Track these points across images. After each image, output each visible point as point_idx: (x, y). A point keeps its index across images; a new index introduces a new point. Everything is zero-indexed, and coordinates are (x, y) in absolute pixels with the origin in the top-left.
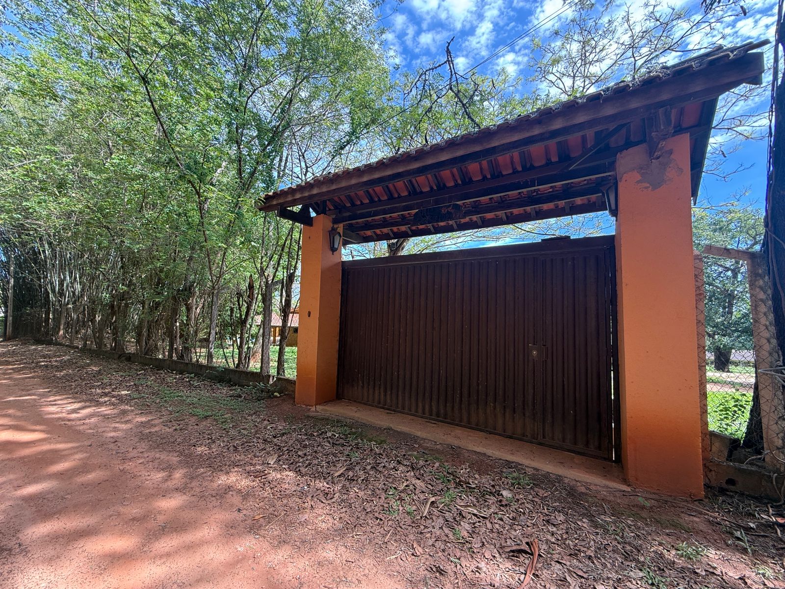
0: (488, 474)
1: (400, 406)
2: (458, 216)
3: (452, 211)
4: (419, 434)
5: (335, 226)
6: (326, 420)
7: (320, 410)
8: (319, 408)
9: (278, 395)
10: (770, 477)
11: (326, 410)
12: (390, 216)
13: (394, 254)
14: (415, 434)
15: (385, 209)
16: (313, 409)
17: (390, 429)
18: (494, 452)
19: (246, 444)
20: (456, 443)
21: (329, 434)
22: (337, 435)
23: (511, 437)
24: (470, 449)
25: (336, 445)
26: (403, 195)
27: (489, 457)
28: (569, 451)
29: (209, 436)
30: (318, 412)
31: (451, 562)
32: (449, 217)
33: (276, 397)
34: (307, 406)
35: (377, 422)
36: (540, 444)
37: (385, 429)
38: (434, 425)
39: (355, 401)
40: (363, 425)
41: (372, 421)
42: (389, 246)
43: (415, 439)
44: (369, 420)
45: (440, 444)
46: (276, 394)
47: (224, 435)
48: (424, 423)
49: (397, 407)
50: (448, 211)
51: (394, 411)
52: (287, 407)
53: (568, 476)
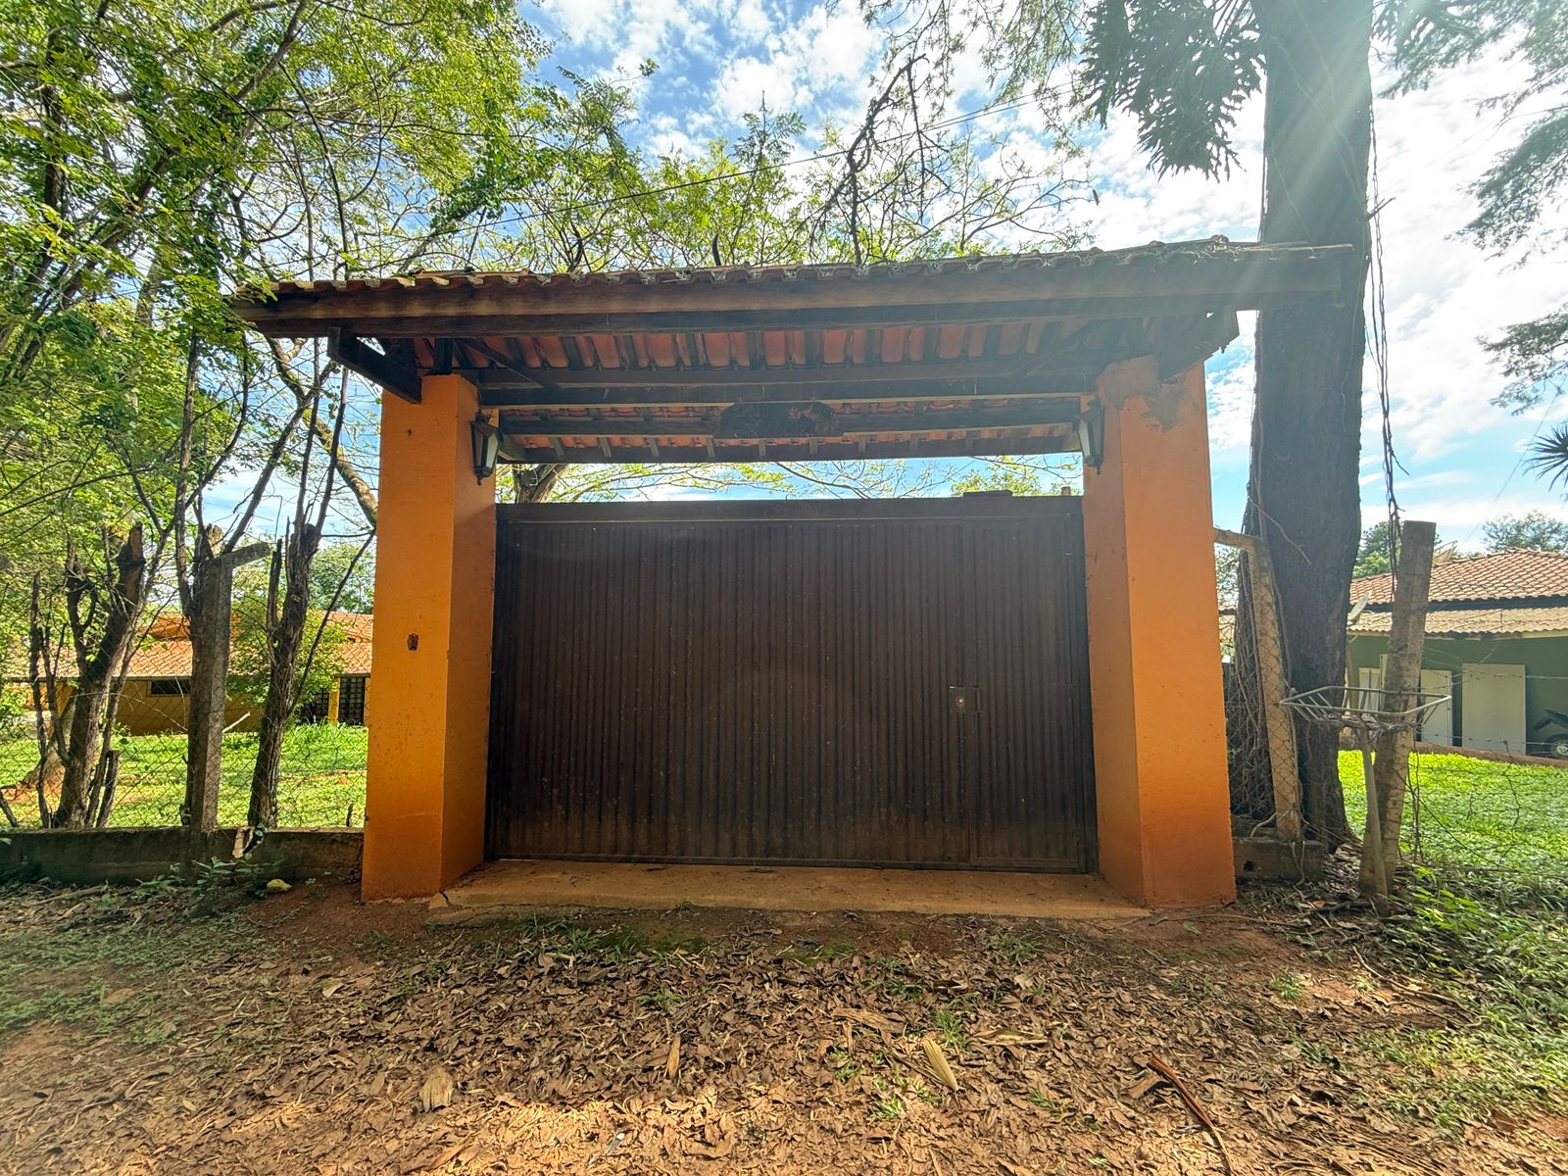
0: (957, 953)
1: (673, 848)
2: (825, 429)
3: (813, 417)
4: (761, 902)
5: (485, 412)
6: (505, 926)
7: (462, 900)
8: (454, 896)
9: (286, 886)
10: (1289, 848)
11: (483, 898)
12: (613, 410)
13: (531, 497)
14: (752, 906)
15: (642, 389)
16: (437, 902)
17: (687, 907)
18: (927, 904)
19: (294, 1072)
20: (848, 903)
21: (547, 961)
22: (572, 959)
23: (921, 868)
24: (882, 909)
25: (592, 984)
26: (662, 363)
27: (924, 915)
28: (1020, 870)
29: (100, 1093)
30: (459, 908)
31: (1095, 1167)
32: (805, 427)
33: (278, 892)
34: (406, 897)
35: (647, 899)
36: (975, 868)
37: (677, 910)
38: (771, 875)
39: (546, 858)
40: (618, 914)
41: (635, 897)
42: (518, 476)
43: (762, 917)
44: (625, 897)
45: (818, 913)
46: (274, 883)
47: (169, 1069)
48: (747, 875)
49: (666, 852)
50: (803, 416)
51: (658, 862)
52: (340, 914)
53: (1062, 916)
